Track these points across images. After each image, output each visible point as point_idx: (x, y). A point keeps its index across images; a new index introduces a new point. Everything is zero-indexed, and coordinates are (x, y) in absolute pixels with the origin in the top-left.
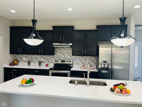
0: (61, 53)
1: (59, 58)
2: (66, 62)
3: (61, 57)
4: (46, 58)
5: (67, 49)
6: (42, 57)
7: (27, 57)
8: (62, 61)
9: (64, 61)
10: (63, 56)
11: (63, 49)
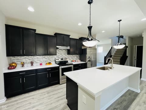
0: (60, 53)
1: (58, 57)
2: (64, 60)
3: (59, 57)
4: (47, 58)
5: (63, 50)
6: (44, 57)
7: (27, 58)
8: (61, 59)
9: (63, 59)
10: (61, 56)
11: (61, 51)
